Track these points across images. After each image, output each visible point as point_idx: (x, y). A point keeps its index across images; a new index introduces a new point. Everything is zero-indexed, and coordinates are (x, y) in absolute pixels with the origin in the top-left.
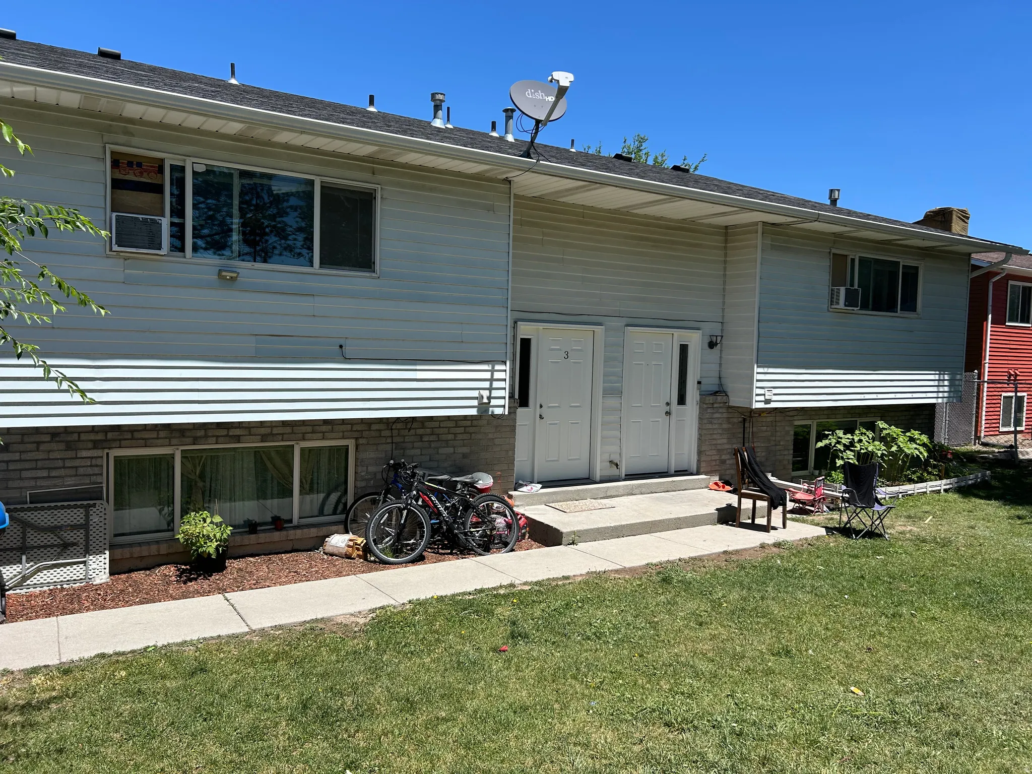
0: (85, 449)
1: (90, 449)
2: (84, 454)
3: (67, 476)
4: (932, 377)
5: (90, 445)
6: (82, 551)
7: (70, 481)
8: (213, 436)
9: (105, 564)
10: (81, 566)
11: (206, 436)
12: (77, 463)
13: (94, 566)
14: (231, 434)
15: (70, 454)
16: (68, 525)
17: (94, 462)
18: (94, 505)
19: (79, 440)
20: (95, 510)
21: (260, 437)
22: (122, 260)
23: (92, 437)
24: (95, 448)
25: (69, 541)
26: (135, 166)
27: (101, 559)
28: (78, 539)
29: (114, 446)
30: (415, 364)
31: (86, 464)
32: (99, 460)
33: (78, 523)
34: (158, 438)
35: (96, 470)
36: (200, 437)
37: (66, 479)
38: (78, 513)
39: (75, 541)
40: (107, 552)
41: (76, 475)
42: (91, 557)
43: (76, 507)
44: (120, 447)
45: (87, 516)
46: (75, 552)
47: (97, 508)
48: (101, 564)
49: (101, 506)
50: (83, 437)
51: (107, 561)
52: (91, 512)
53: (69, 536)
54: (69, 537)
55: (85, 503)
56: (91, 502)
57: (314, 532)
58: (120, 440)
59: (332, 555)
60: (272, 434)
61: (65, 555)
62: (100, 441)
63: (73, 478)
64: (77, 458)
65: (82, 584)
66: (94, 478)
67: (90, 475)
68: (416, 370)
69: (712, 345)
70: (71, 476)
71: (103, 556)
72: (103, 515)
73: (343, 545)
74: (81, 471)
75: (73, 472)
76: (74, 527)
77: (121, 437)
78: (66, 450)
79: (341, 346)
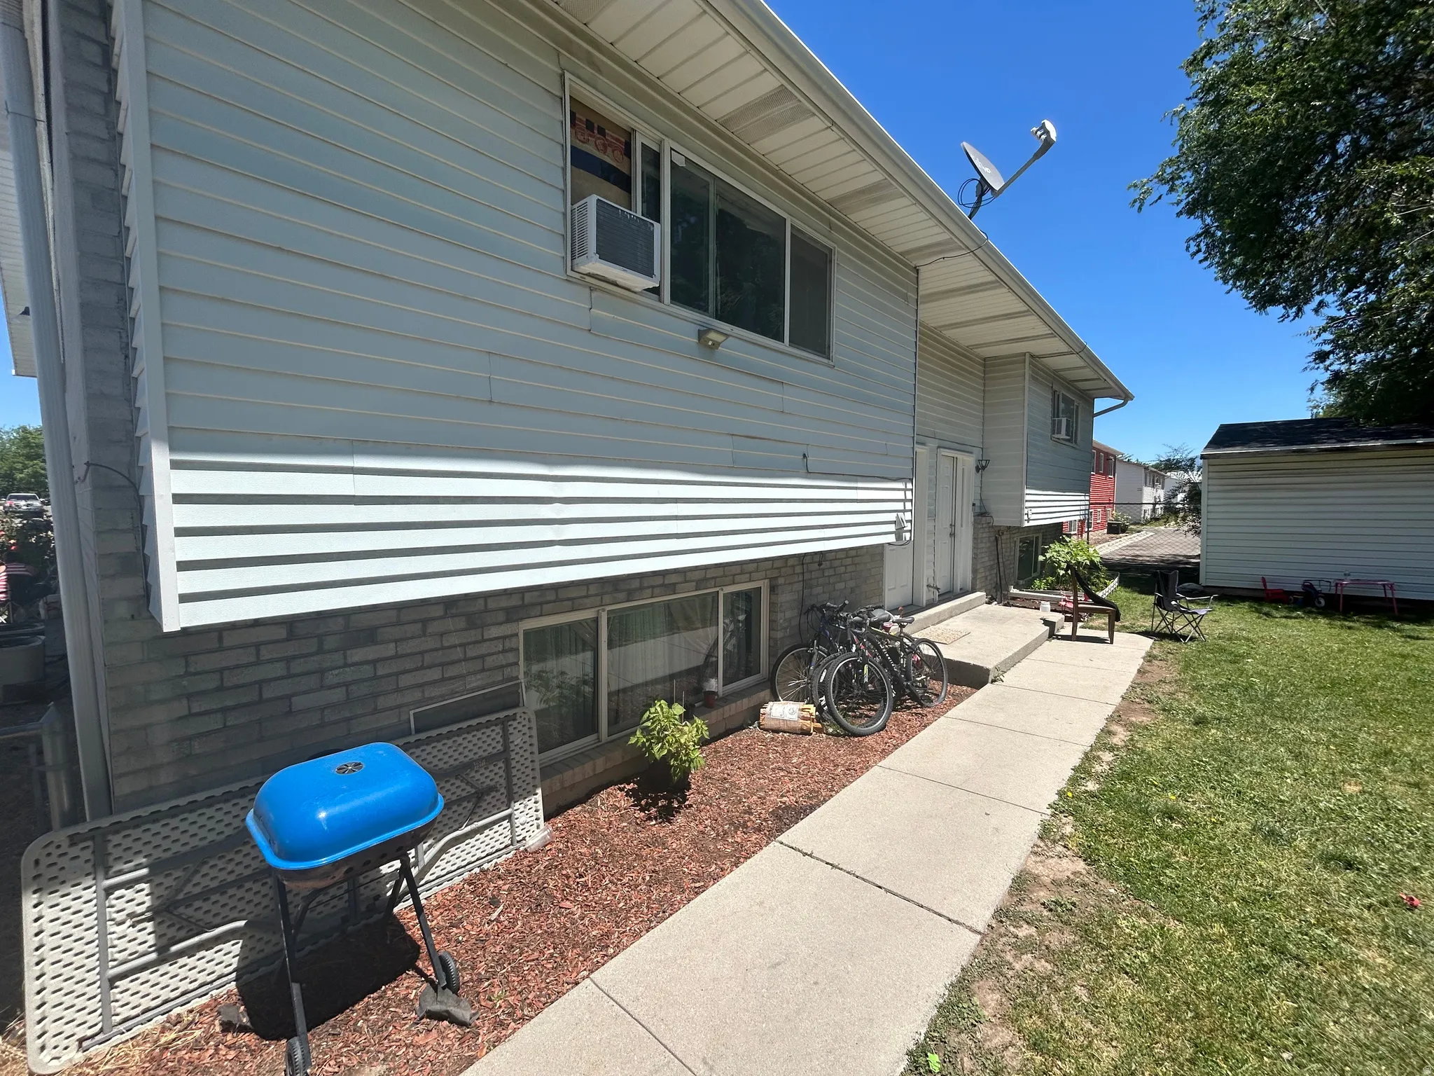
0: (494, 624)
1: (501, 624)
2: (495, 632)
3: (469, 674)
4: (1082, 498)
5: (501, 616)
6: (504, 798)
7: (474, 682)
8: (648, 587)
9: (537, 811)
10: (505, 823)
11: (641, 588)
12: (484, 649)
13: (522, 820)
14: (666, 582)
15: (473, 635)
16: (481, 759)
17: (508, 644)
18: (514, 718)
19: (486, 611)
20: (515, 724)
21: (694, 584)
22: (588, 290)
23: (505, 603)
24: (508, 621)
25: (484, 785)
26: (596, 131)
27: (531, 804)
28: (497, 778)
29: (533, 614)
30: (856, 481)
31: (496, 650)
32: (514, 640)
33: (495, 751)
34: (587, 597)
35: (510, 657)
36: (635, 590)
37: (468, 679)
38: (493, 735)
39: (492, 783)
40: (539, 791)
41: (483, 670)
42: (517, 805)
43: (489, 724)
44: (541, 616)
45: (505, 736)
46: (494, 802)
47: (519, 720)
48: (532, 812)
49: (523, 716)
50: (492, 604)
51: (540, 805)
52: (511, 730)
53: (484, 777)
54: (483, 779)
55: (502, 715)
56: (510, 712)
57: (745, 703)
58: (541, 604)
59: (776, 731)
60: (705, 579)
61: (480, 811)
62: (515, 607)
63: (478, 676)
64: (484, 641)
65: (510, 856)
66: (508, 671)
67: (502, 667)
68: (856, 488)
69: (978, 469)
70: (475, 673)
71: (533, 798)
72: (527, 731)
73: (795, 717)
74: (490, 662)
75: (477, 665)
76: (490, 759)
77: (541, 600)
78: (466, 630)
79: (804, 456)
